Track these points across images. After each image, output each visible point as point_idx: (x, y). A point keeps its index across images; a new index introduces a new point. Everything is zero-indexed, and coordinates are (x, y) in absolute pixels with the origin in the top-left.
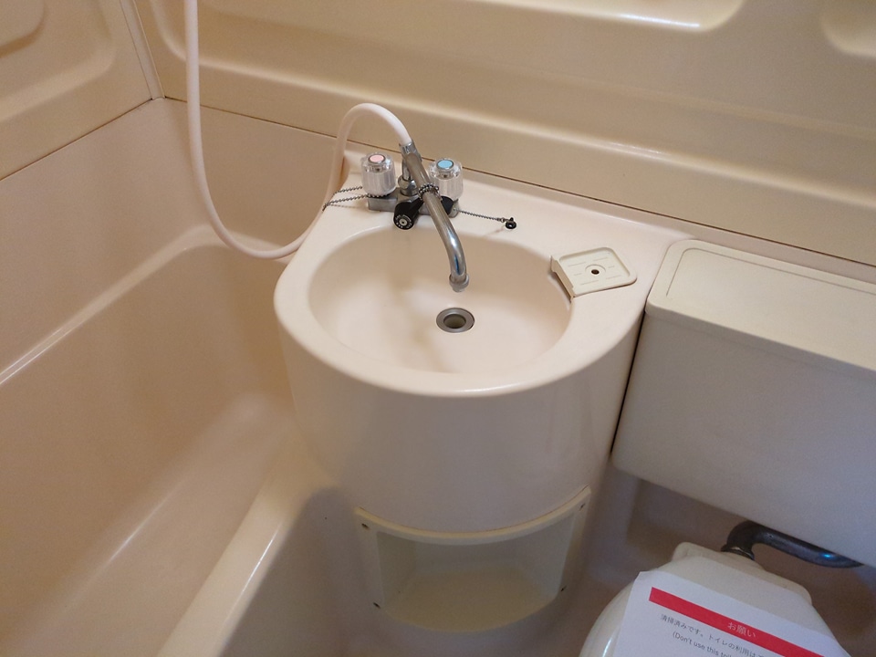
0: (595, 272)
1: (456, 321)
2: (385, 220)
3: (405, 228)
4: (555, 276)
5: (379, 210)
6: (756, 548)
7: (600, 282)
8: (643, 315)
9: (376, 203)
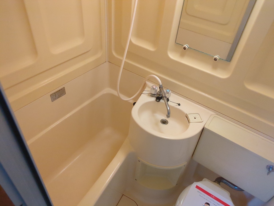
0: (195, 118)
1: (164, 122)
2: (154, 99)
3: (158, 102)
4: (187, 117)
5: (153, 97)
6: (221, 183)
7: (196, 120)
8: (203, 129)
9: (152, 95)
